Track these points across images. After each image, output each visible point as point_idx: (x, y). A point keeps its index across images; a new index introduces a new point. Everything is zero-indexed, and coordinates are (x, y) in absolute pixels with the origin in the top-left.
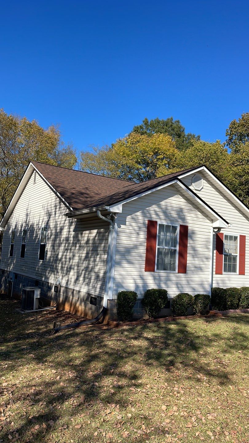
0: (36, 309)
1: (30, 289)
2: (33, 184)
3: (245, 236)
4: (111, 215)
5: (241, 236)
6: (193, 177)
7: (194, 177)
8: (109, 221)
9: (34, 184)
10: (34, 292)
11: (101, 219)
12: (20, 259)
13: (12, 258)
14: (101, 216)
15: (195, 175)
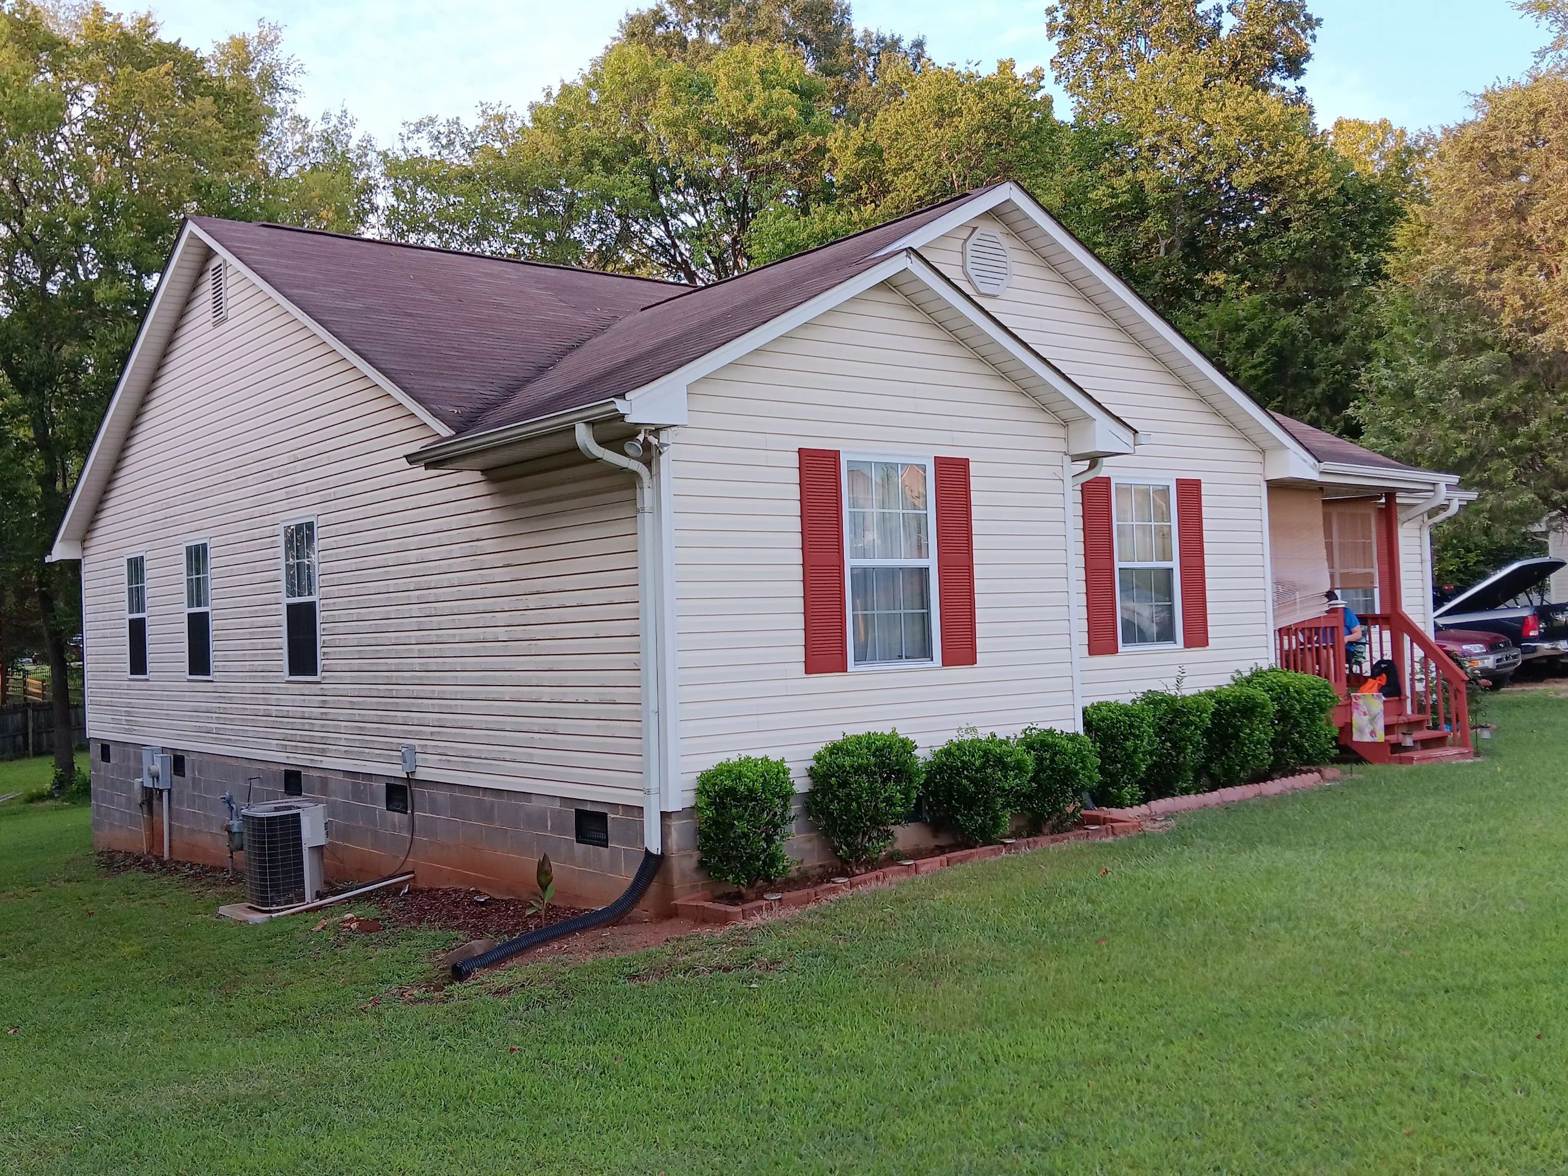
0: (320, 896)
1: (277, 809)
2: (209, 325)
3: (1197, 484)
4: (641, 437)
5: (1181, 483)
6: (966, 240)
7: (973, 239)
8: (634, 465)
9: (216, 325)
10: (299, 821)
11: (597, 460)
12: (189, 681)
13: (147, 680)
14: (598, 451)
15: (975, 229)
